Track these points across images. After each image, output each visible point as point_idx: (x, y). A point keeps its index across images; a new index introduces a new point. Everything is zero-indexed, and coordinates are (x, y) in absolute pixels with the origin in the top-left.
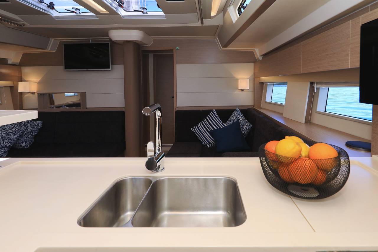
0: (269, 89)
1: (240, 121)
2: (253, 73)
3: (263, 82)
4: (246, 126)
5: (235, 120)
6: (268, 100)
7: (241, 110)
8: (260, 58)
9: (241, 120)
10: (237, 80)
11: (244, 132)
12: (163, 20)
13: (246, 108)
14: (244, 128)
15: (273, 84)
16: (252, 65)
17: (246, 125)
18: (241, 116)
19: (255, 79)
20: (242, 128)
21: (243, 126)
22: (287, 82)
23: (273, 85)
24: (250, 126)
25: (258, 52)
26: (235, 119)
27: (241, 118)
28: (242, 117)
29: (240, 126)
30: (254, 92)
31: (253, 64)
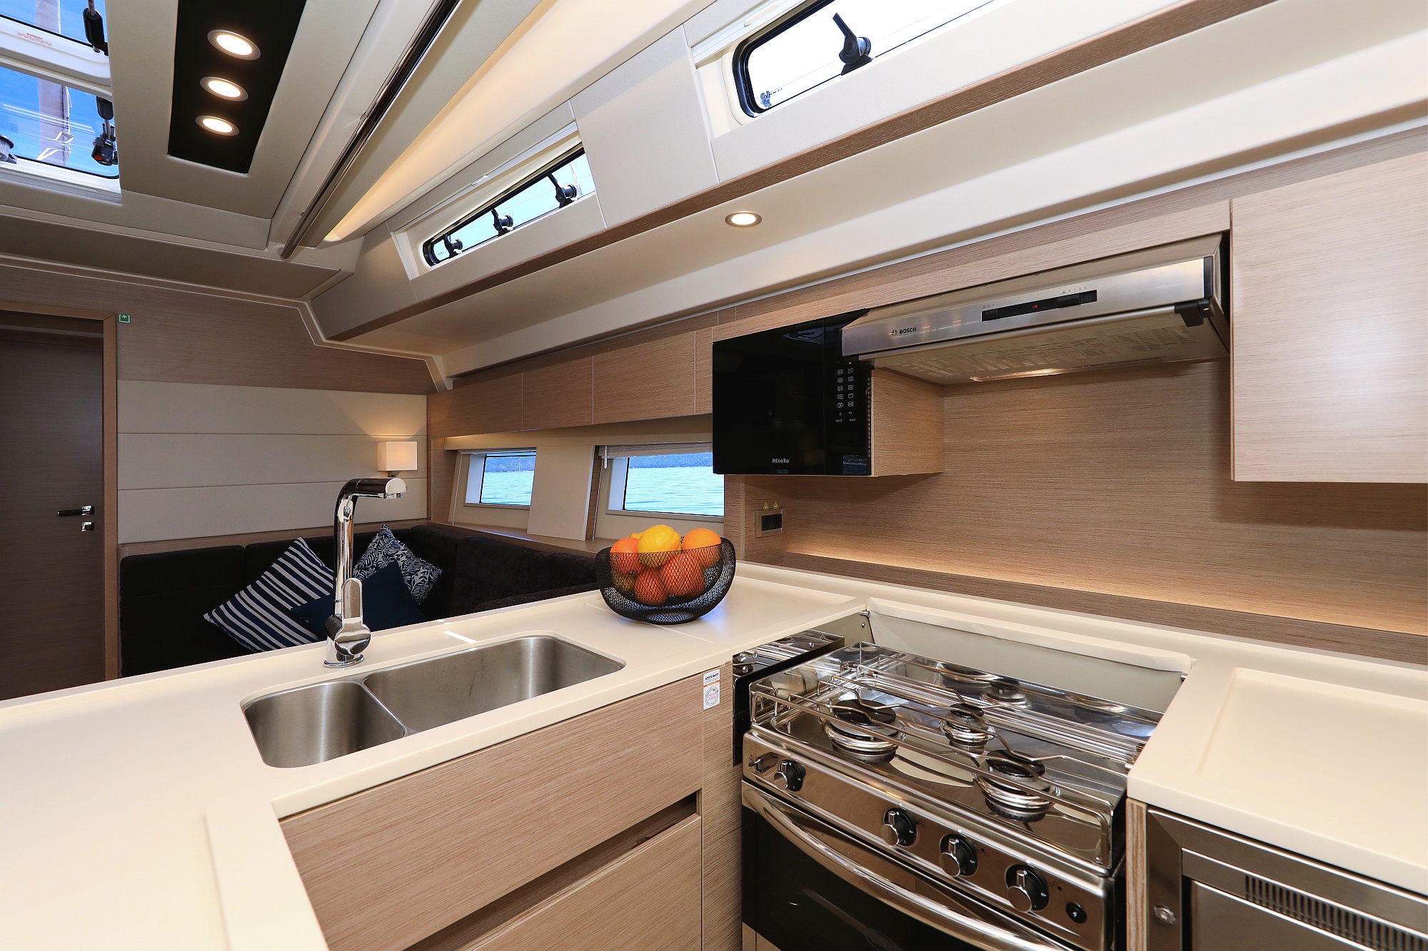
0: (475, 467)
1: (400, 563)
2: (425, 423)
3: (457, 451)
4: (422, 575)
5: (385, 564)
6: (472, 498)
7: (395, 532)
8: (449, 385)
9: (404, 558)
10: (374, 444)
11: (415, 591)
12: (110, 207)
13: (409, 526)
14: (417, 579)
15: (483, 454)
16: (421, 400)
17: (422, 570)
18: (402, 548)
19: (432, 441)
20: (410, 582)
21: (411, 575)
22: (535, 448)
23: (486, 457)
24: (435, 574)
25: (443, 367)
26: (380, 559)
27: (402, 554)
28: (406, 552)
29: (402, 576)
30: (428, 477)
31: (424, 397)
